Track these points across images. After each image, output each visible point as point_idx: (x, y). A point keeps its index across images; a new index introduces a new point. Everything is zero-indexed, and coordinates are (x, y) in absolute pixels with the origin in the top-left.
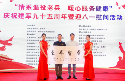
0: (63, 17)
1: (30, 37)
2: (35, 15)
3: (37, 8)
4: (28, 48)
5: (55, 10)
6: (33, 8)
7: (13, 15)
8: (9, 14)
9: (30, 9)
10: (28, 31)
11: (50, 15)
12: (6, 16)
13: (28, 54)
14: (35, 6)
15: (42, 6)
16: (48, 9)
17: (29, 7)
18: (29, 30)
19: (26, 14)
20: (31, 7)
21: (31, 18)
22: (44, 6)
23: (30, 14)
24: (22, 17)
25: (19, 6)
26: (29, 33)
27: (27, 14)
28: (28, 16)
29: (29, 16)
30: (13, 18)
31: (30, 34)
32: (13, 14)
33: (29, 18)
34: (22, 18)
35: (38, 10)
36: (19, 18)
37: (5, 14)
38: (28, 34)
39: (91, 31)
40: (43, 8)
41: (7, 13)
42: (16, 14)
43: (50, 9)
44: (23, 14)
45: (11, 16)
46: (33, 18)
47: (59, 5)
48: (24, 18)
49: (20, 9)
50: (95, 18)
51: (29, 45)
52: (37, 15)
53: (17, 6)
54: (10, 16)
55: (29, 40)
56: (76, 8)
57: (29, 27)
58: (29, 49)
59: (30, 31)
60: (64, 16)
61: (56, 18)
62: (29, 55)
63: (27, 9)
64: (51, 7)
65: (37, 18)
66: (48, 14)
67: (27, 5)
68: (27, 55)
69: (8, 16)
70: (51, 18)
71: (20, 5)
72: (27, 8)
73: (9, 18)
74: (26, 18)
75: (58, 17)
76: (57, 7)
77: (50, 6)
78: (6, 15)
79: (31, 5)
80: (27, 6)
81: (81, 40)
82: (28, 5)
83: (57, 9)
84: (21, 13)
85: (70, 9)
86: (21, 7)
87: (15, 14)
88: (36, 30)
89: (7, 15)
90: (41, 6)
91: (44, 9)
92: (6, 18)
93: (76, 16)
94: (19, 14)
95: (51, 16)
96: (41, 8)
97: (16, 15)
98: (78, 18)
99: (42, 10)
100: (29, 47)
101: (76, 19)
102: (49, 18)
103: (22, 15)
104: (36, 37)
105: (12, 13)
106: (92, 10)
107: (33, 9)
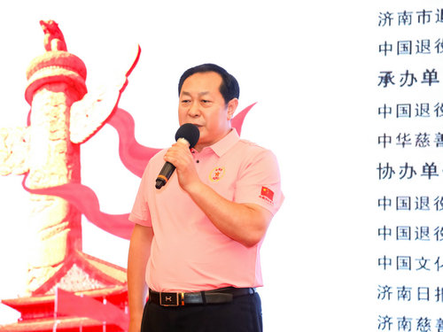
1: (405, 110)
4: (395, 218)
10: (385, 48)
13: (396, 278)
26: (397, 64)
31: (409, 77)
38: (387, 79)
51: (396, 187)
55: (404, 140)
58: (405, 233)
59: (406, 47)
62: (404, 293)
68: (387, 290)
100: (405, 204)
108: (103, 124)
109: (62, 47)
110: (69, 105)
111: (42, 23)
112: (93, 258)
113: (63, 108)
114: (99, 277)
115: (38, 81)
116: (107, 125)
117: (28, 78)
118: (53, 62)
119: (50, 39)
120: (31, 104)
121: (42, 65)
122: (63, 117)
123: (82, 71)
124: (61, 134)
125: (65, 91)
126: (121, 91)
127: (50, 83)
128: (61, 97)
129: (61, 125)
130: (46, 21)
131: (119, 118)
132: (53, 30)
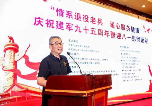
0: (106, 35)
2: (77, 27)
3: (80, 18)
5: (98, 24)
6: (74, 17)
7: (49, 22)
8: (43, 19)
9: (70, 17)
11: (93, 30)
12: (37, 23)
14: (76, 15)
15: (85, 16)
16: (91, 22)
17: (70, 15)
18: (71, 47)
19: (66, 23)
20: (71, 15)
21: (73, 30)
22: (86, 17)
23: (71, 25)
24: (61, 27)
25: (57, 10)
27: (68, 24)
28: (69, 27)
29: (71, 27)
30: (49, 27)
31: (72, 54)
32: (49, 20)
33: (70, 30)
34: (61, 29)
35: (81, 20)
36: (57, 28)
37: (36, 18)
39: (130, 53)
40: (86, 18)
41: (39, 18)
42: (53, 21)
43: (93, 22)
44: (63, 24)
45: (46, 24)
46: (76, 31)
47: (101, 19)
48: (63, 29)
49: (58, 15)
50: (131, 39)
52: (79, 27)
53: (54, 9)
54: (44, 23)
55: (72, 62)
56: (117, 26)
57: (71, 43)
59: (72, 49)
60: (107, 33)
61: (100, 35)
63: (67, 17)
64: (94, 20)
65: (79, 32)
66: (91, 28)
67: (67, 11)
69: (41, 23)
70: (95, 34)
71: (58, 8)
72: (67, 15)
73: (42, 26)
74: (66, 29)
75: (102, 33)
76: (100, 22)
77: (93, 18)
78: (38, 21)
79: (72, 12)
80: (67, 13)
81: (123, 62)
82: (69, 12)
83: (100, 23)
84: (59, 21)
85: (112, 25)
86: (59, 13)
87: (51, 22)
88: (80, 48)
89: (40, 20)
90: (83, 16)
91: (87, 21)
92: (37, 25)
93: (117, 35)
94: (58, 23)
95: (95, 31)
96: (83, 18)
97: (53, 23)
98: (119, 37)
99: (85, 21)
101: (117, 38)
102: (92, 34)
103: (61, 25)
104: (80, 59)
105: (47, 19)
106: (129, 30)
107: (75, 19)
108: (22, 57)
109: (13, 42)
110: (14, 53)
111: (8, 37)
112: (19, 84)
113: (13, 54)
114: (21, 87)
115: (7, 48)
116: (23, 58)
117: (5, 47)
118: (11, 45)
119: (10, 40)
120: (5, 53)
121: (8, 45)
122: (13, 55)
123: (18, 47)
124: (12, 59)
125: (13, 51)
126: (26, 52)
127: (10, 49)
128: (13, 52)
129: (12, 57)
130: (10, 36)
131: (25, 57)
132: (11, 38)
